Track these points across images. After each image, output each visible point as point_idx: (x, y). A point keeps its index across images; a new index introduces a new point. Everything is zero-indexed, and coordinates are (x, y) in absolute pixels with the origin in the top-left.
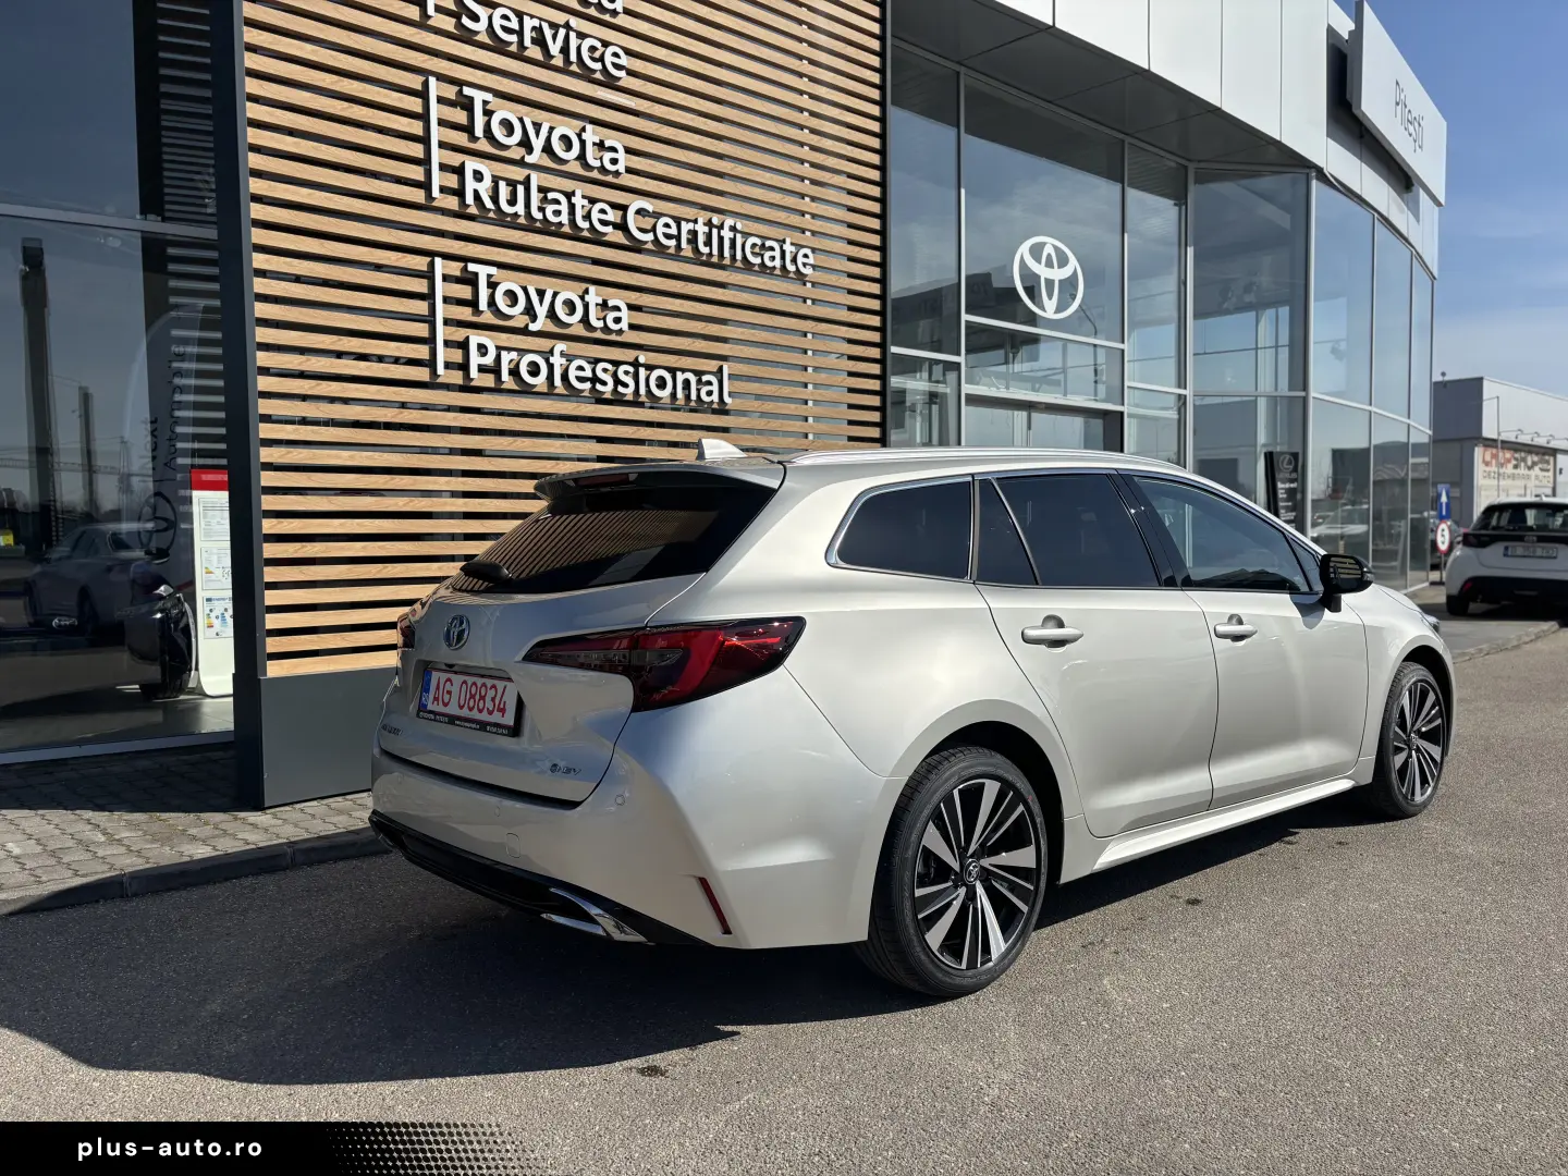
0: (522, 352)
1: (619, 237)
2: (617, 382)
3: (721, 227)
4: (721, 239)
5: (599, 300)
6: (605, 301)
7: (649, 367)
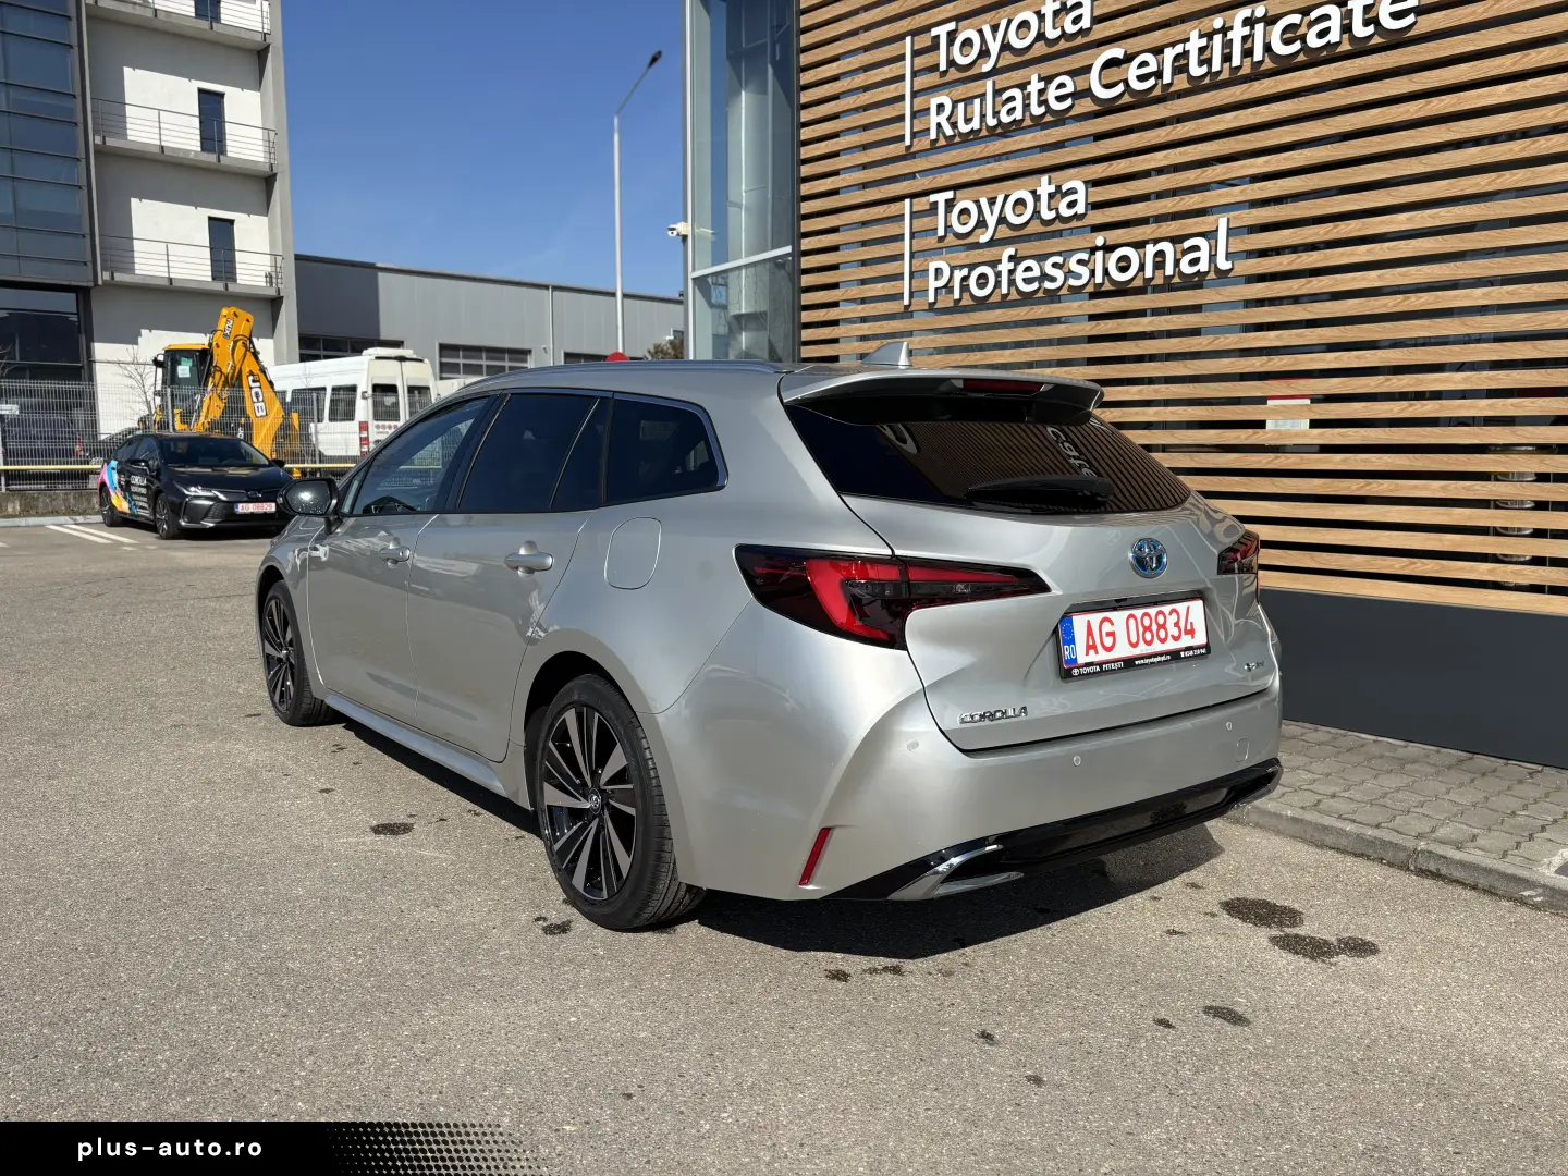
0: (972, 267)
1: (1086, 105)
3: (1224, 30)
4: (1227, 45)
5: (1052, 189)
6: (1059, 188)
7: (1108, 249)
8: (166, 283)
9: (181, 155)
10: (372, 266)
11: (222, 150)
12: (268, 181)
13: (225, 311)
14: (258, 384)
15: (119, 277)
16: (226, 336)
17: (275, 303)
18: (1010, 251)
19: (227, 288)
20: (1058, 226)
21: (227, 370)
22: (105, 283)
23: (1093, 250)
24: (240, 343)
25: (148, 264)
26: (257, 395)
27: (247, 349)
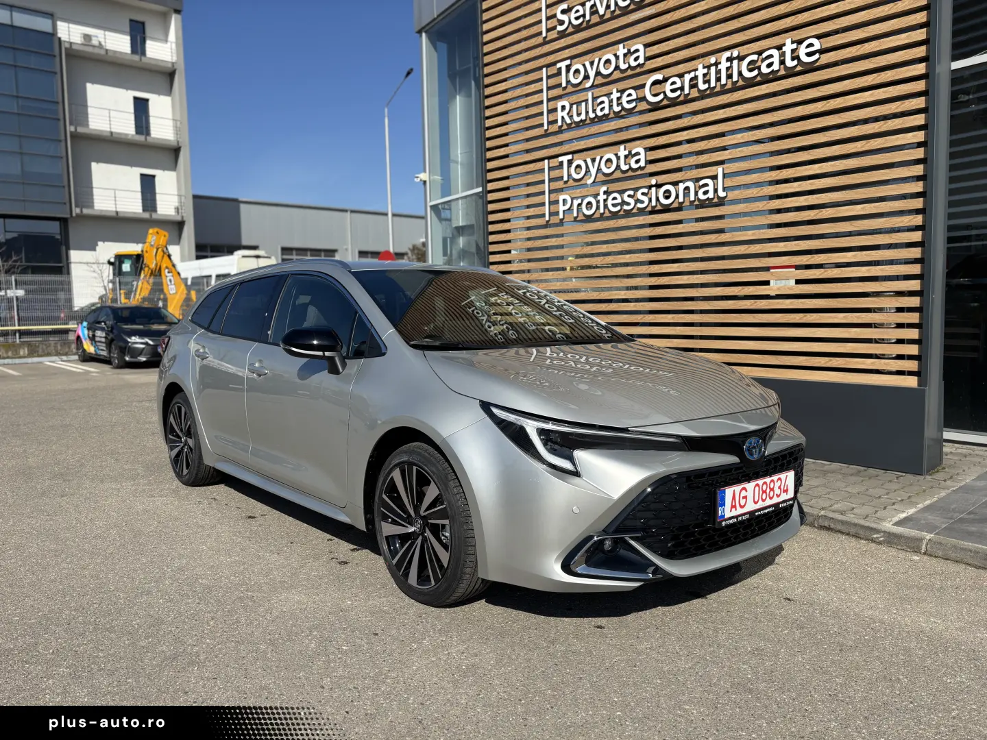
0: (583, 198)
1: (643, 106)
3: (717, 64)
4: (718, 72)
5: (626, 153)
6: (630, 152)
7: (658, 186)
8: (114, 214)
9: (123, 137)
10: (236, 201)
11: (148, 133)
12: (176, 151)
13: (151, 231)
14: (171, 274)
15: (86, 211)
16: (152, 245)
17: (180, 225)
18: (604, 188)
19: (151, 216)
20: (630, 173)
21: (153, 266)
22: (78, 216)
23: (650, 187)
24: (160, 250)
25: (103, 202)
26: (170, 281)
27: (164, 253)
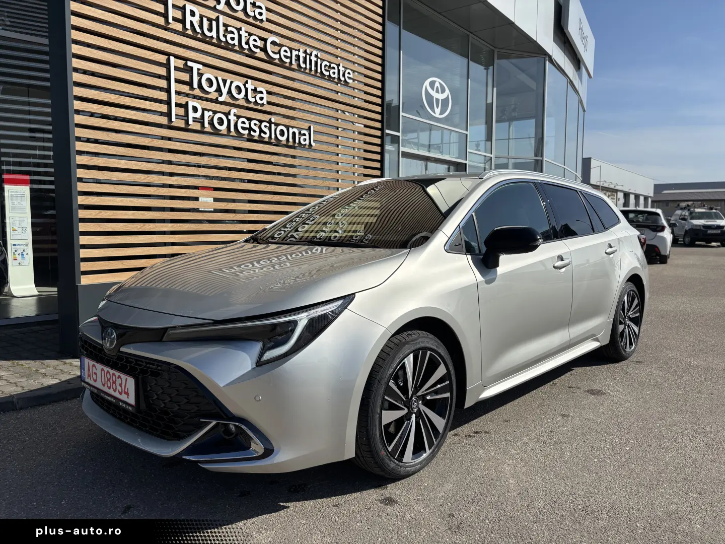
0: (215, 112)
2: (261, 131)
3: (311, 55)
4: (311, 61)
5: (253, 87)
7: (276, 124)
18: (234, 111)
